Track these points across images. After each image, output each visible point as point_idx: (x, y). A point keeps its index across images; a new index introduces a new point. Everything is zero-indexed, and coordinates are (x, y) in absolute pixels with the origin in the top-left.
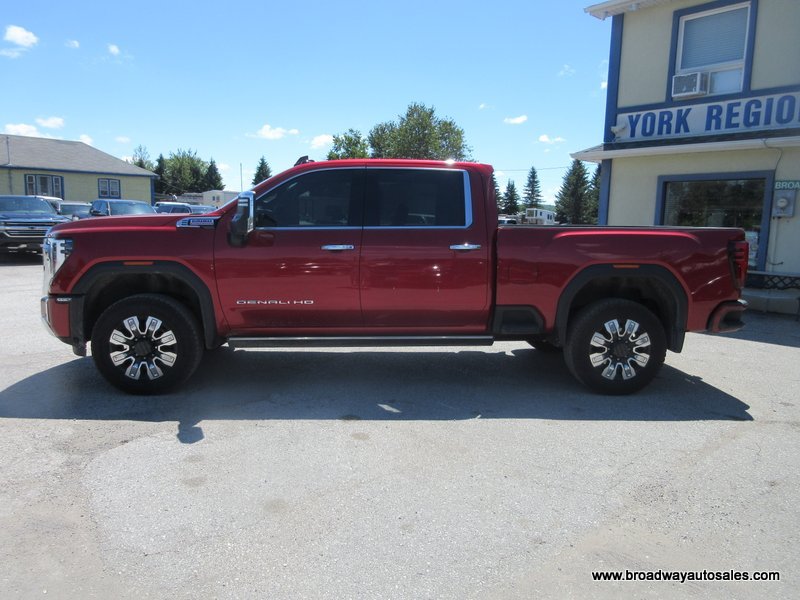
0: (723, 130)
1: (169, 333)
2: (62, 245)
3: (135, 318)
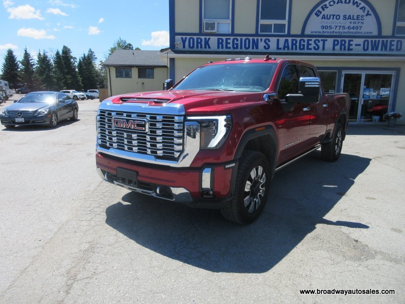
0: (225, 50)
1: (264, 174)
2: (225, 120)
3: (254, 169)
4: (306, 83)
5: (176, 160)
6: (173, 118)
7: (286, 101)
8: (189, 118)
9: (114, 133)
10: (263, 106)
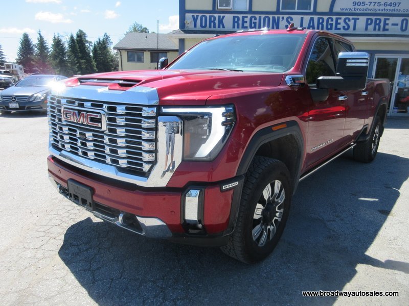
1: (283, 191)
2: (223, 115)
3: (269, 186)
4: (348, 61)
5: (145, 175)
6: (141, 110)
7: (318, 87)
8: (165, 110)
9: (65, 129)
10: (283, 93)
